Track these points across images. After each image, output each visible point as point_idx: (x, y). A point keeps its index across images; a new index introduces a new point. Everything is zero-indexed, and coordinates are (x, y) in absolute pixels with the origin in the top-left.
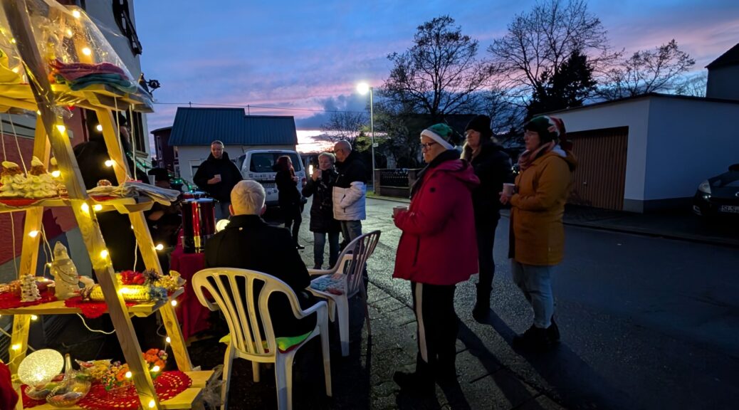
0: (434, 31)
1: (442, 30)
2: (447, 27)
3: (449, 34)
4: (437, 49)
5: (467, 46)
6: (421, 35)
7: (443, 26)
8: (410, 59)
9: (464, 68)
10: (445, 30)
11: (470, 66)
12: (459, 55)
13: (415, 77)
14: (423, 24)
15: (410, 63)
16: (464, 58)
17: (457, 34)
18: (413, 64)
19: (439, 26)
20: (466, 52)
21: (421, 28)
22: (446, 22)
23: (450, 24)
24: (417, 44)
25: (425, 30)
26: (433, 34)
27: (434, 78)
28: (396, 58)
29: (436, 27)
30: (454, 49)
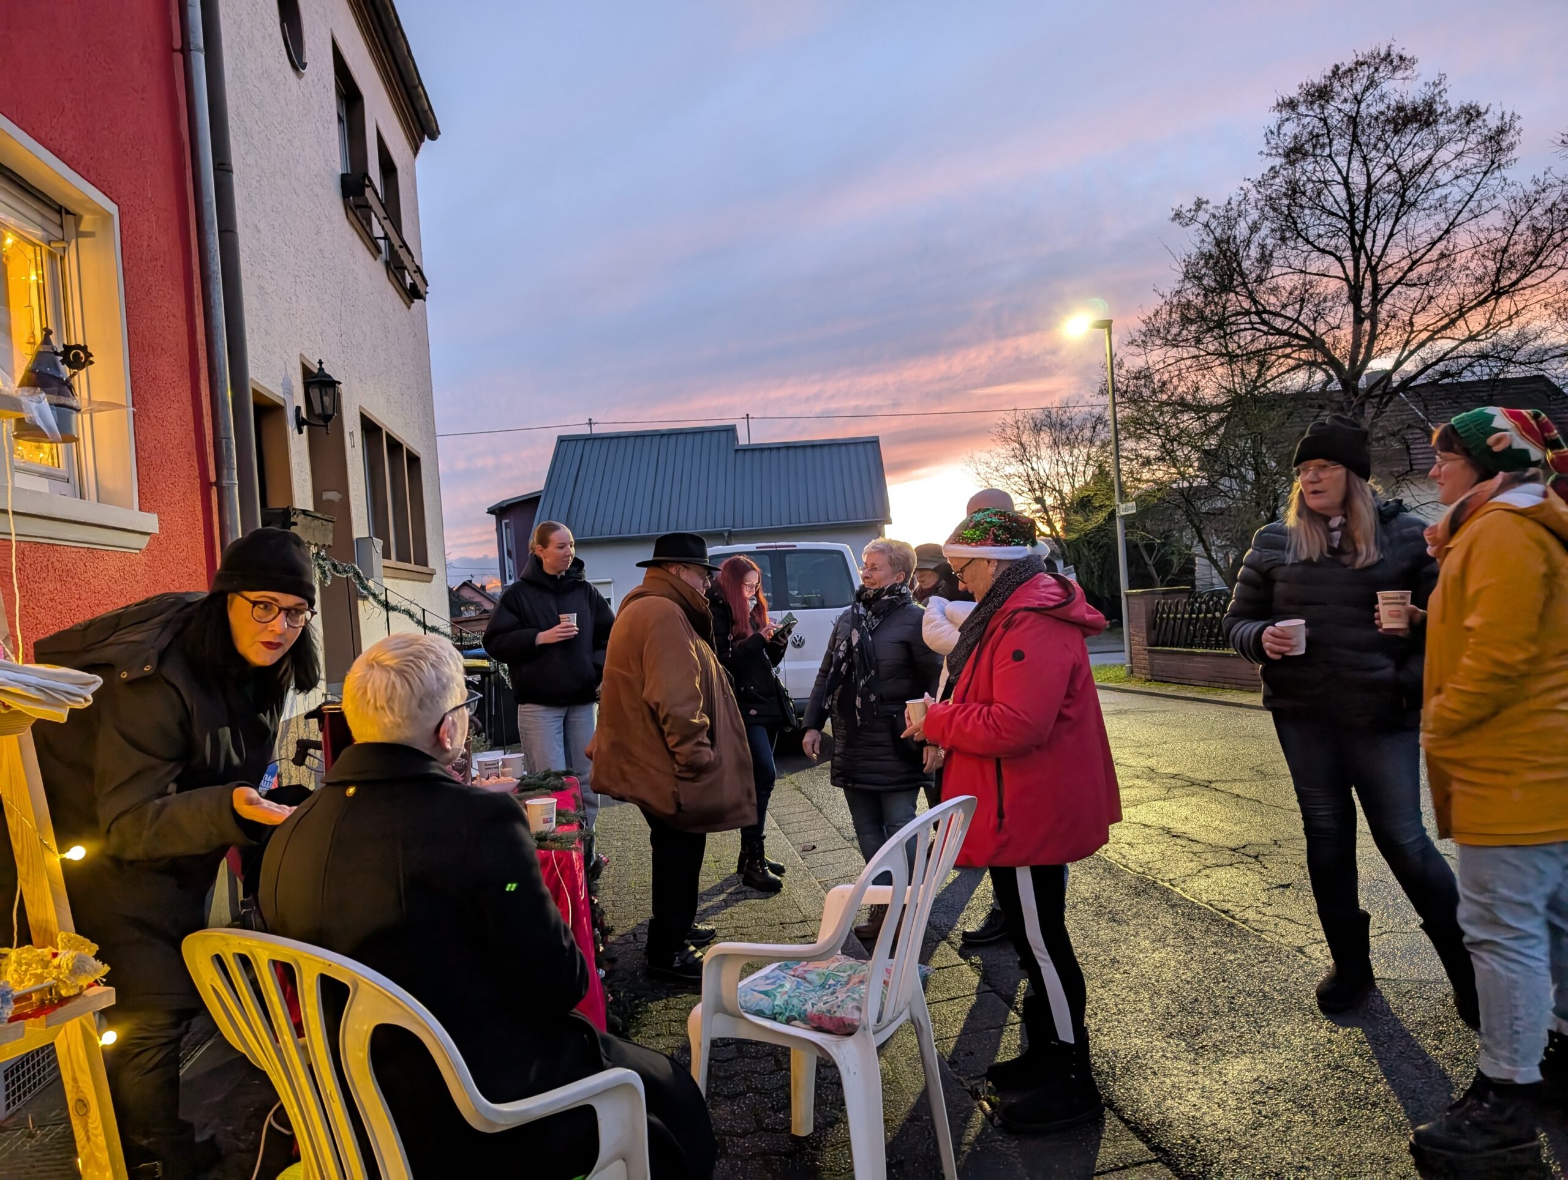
0: (1337, 110)
1: (1369, 98)
2: (1386, 87)
3: (1400, 108)
4: (1356, 164)
5: (1473, 139)
6: (1290, 129)
7: (1372, 84)
8: (1254, 215)
9: (1465, 215)
10: (1382, 97)
11: (1486, 205)
12: (1444, 176)
13: (1276, 271)
14: (1293, 92)
15: (1254, 228)
16: (1462, 182)
17: (1429, 105)
18: (1266, 228)
19: (1358, 88)
20: (1470, 160)
21: (1292, 105)
22: (1384, 71)
23: (1399, 74)
24: (1278, 161)
25: (1302, 109)
26: (1335, 119)
27: (1349, 265)
28: (1203, 217)
29: (1346, 94)
30: (1422, 156)
